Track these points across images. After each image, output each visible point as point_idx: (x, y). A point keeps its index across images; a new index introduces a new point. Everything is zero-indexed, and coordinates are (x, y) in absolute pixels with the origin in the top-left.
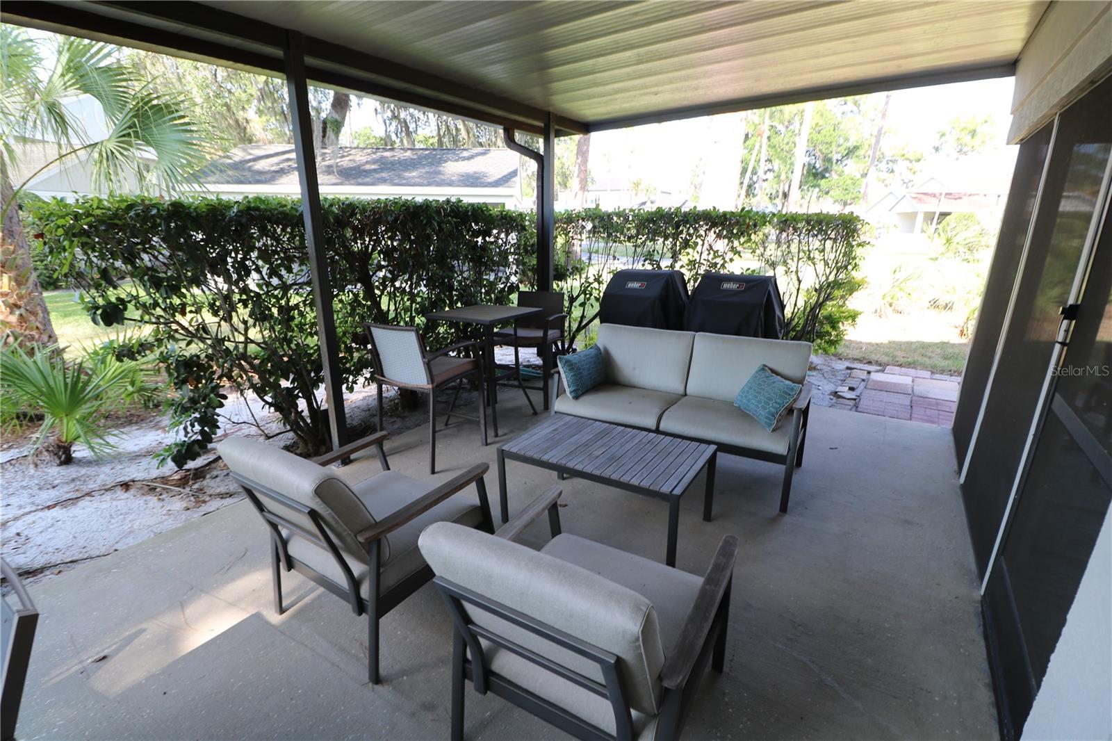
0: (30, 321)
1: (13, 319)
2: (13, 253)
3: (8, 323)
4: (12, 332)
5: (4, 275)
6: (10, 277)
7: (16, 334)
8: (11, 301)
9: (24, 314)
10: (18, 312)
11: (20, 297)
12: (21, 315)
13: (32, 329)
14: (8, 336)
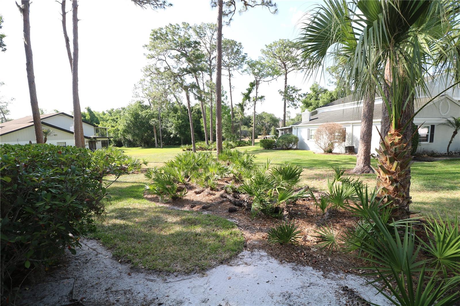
0: (400, 191)
1: (391, 188)
2: (405, 148)
3: (388, 190)
4: (388, 196)
5: (396, 161)
6: (398, 163)
7: (390, 197)
8: (394, 177)
9: (398, 187)
10: (395, 185)
11: (400, 176)
12: (396, 187)
13: (399, 196)
14: (385, 197)
